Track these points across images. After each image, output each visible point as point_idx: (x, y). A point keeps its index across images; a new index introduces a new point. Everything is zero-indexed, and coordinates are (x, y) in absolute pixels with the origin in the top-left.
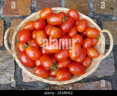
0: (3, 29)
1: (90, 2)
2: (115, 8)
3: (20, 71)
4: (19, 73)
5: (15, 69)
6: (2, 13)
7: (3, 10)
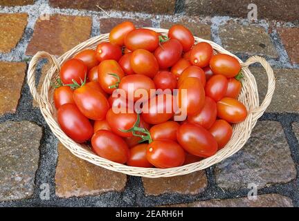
0: (23, 79)
1: (213, 35)
2: (268, 45)
3: (51, 170)
4: (47, 174)
5: (39, 164)
6: (25, 50)
7: (29, 45)
